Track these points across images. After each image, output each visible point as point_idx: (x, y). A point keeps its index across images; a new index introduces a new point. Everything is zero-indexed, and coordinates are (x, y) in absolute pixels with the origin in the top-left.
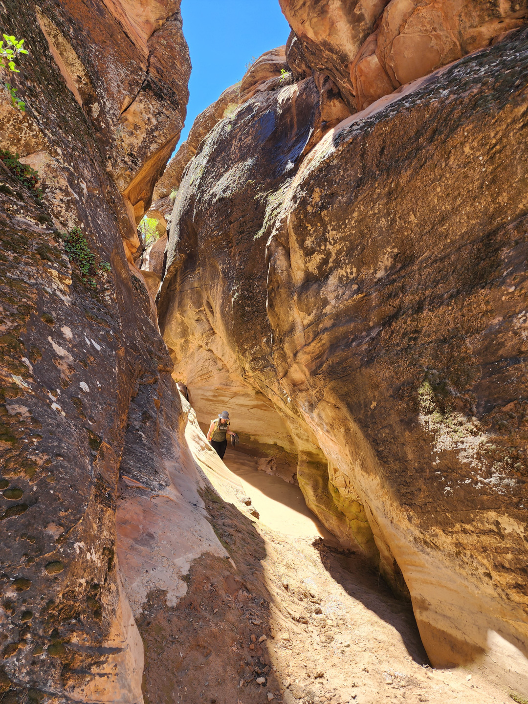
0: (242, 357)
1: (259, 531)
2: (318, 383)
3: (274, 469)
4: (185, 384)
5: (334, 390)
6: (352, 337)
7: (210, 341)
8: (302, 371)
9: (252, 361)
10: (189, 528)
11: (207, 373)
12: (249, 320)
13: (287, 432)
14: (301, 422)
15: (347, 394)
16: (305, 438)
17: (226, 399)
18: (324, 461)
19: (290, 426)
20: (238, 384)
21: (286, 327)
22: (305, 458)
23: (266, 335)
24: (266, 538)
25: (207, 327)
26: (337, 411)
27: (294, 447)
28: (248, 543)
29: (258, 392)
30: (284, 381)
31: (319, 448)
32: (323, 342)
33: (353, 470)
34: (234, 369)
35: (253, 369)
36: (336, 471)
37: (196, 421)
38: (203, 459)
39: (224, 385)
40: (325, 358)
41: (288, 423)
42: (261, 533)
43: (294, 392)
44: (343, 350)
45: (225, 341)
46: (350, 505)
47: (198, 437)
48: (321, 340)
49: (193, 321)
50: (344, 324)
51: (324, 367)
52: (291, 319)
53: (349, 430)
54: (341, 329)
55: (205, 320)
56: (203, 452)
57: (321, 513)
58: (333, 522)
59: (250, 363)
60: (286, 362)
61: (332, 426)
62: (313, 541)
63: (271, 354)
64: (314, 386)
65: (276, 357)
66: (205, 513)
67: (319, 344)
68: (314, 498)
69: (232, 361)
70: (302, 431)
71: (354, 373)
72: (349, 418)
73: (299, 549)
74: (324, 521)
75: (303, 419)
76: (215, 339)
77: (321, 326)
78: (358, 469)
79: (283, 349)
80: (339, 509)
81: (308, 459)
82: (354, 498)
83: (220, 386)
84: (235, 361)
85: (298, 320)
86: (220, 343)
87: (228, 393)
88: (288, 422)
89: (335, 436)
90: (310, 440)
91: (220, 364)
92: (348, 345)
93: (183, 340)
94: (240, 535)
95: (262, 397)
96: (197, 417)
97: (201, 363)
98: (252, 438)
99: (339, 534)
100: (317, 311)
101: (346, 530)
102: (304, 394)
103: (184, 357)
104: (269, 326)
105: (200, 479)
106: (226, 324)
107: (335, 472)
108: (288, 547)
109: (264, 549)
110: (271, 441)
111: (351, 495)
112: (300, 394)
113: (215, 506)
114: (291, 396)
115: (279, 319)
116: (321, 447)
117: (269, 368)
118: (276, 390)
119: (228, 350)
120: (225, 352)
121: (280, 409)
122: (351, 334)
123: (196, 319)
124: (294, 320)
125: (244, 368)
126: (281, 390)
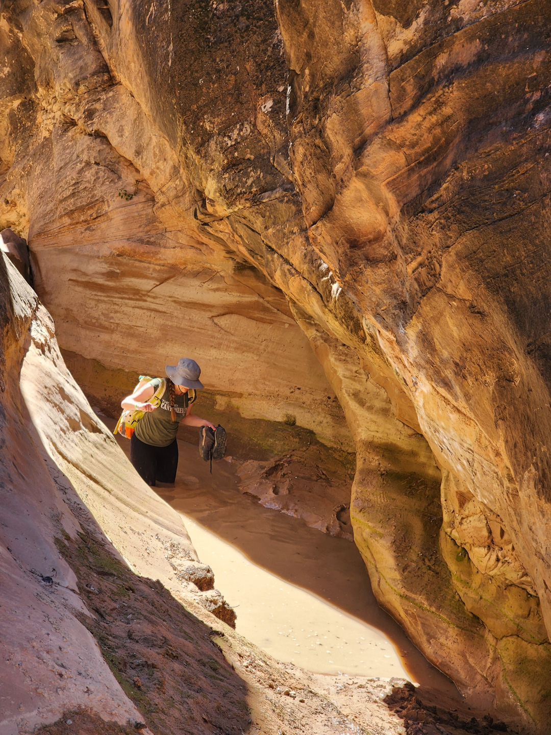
0: (196, 158)
1: (233, 659)
2: (423, 238)
3: (284, 491)
4: (25, 235)
5: (470, 259)
6: (537, 96)
7: (98, 106)
8: (378, 201)
9: (226, 169)
10: (29, 640)
11: (91, 205)
12: (220, 41)
13: (328, 389)
14: (370, 357)
15: (510, 273)
16: (378, 404)
17: (144, 284)
18: (431, 472)
19: (339, 370)
20: (183, 240)
21: (333, 64)
22: (374, 464)
23: (272, 91)
24: (252, 679)
25: (90, 61)
26: (477, 323)
27: (343, 431)
28: (200, 690)
29: (243, 267)
30: (322, 233)
31: (419, 435)
32: (447, 110)
33: (515, 495)
34: (172, 194)
35: (229, 195)
36: (464, 499)
37: (54, 343)
38: (75, 454)
39: (141, 241)
40: (448, 162)
41: (332, 361)
42: (237, 664)
43: (352, 263)
44: (506, 137)
45: (145, 108)
46: (500, 596)
47: (61, 391)
48: (439, 104)
49: (50, 44)
50: (515, 54)
51: (446, 189)
52: (349, 36)
53: (510, 380)
54: (503, 71)
55: (84, 40)
56: (74, 436)
57: (413, 616)
58: (449, 643)
59: (219, 177)
60: (330, 173)
61: (460, 369)
62: (388, 690)
63: (284, 150)
64: (412, 248)
65: (299, 156)
66: (77, 602)
67: (434, 119)
68: (397, 575)
69: (167, 168)
70: (371, 386)
71: (534, 207)
72: (511, 344)
73: (345, 711)
74: (423, 640)
75: (377, 349)
76: (115, 99)
77: (442, 60)
78: (527, 493)
79: (321, 132)
80: (468, 606)
81: (385, 465)
82: (513, 576)
83: (127, 246)
84: (176, 169)
85: (373, 42)
86: (131, 113)
87: (152, 268)
88: (332, 359)
89: (467, 397)
90: (394, 409)
91: (129, 178)
92: (523, 122)
93: (16, 103)
94: (176, 666)
95: (253, 282)
96: (57, 334)
97: (71, 175)
98: (221, 403)
99: (463, 675)
100: (432, 12)
101: (483, 665)
102: (382, 271)
103: (22, 155)
104: (281, 62)
105: (63, 508)
106: (149, 54)
107: (462, 504)
108: (315, 703)
109: (245, 708)
110: (277, 414)
111: (506, 568)
112: (368, 272)
113: (107, 584)
114: (342, 276)
115: (311, 35)
116: (424, 428)
117: (278, 193)
118: (296, 259)
119: (154, 136)
120: (144, 141)
121: (308, 319)
122: (534, 88)
123: (57, 34)
124: (359, 39)
125: (200, 193)
126: (312, 261)
